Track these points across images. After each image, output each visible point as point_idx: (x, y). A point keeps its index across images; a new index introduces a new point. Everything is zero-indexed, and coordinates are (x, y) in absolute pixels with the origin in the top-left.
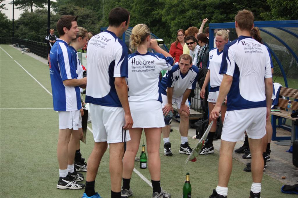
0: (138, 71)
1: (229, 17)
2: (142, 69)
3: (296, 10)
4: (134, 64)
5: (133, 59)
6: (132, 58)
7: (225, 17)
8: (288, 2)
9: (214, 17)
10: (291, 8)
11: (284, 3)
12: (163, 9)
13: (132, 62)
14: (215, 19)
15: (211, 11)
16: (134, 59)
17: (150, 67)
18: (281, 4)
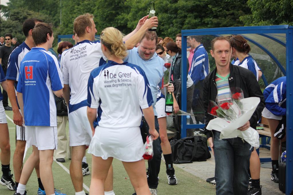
0: (112, 86)
1: (204, 22)
2: (118, 83)
3: (280, 12)
4: (107, 77)
5: (106, 72)
6: (105, 70)
7: (199, 22)
8: (271, 3)
9: (187, 21)
10: (274, 11)
11: (267, 4)
12: (128, 13)
13: (105, 75)
14: (188, 24)
15: (183, 15)
16: (108, 71)
17: (126, 80)
18: (263, 6)
